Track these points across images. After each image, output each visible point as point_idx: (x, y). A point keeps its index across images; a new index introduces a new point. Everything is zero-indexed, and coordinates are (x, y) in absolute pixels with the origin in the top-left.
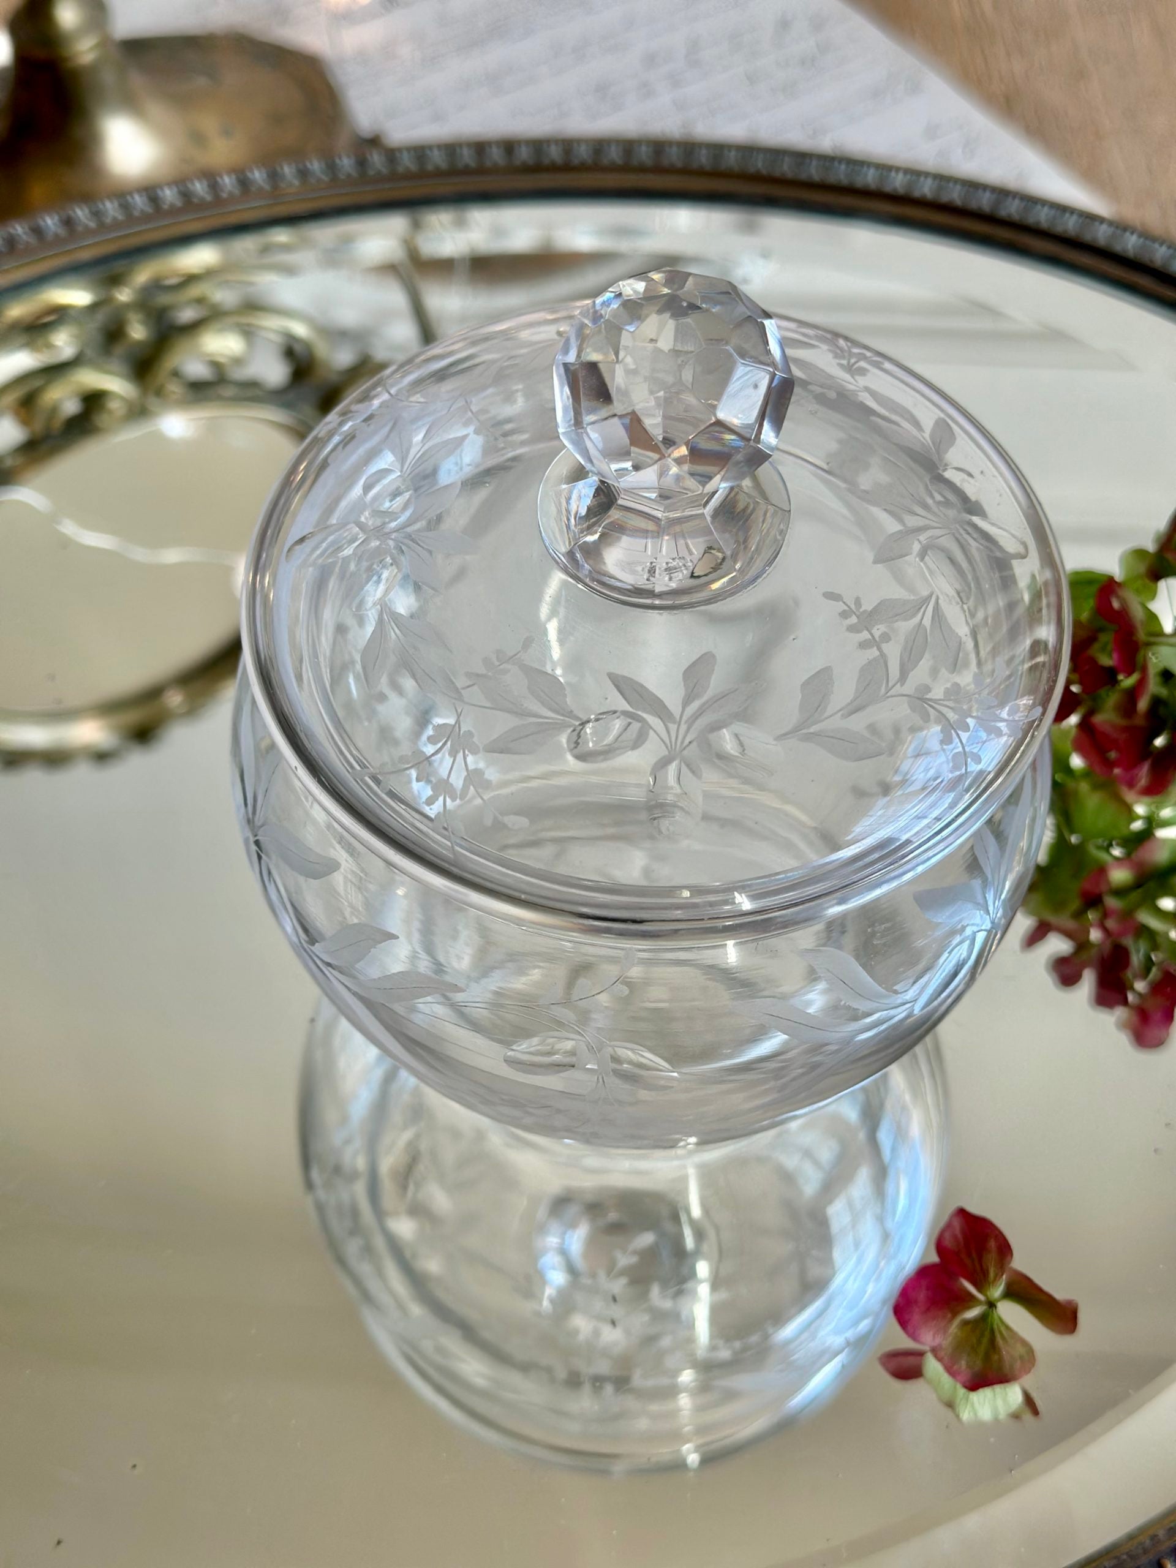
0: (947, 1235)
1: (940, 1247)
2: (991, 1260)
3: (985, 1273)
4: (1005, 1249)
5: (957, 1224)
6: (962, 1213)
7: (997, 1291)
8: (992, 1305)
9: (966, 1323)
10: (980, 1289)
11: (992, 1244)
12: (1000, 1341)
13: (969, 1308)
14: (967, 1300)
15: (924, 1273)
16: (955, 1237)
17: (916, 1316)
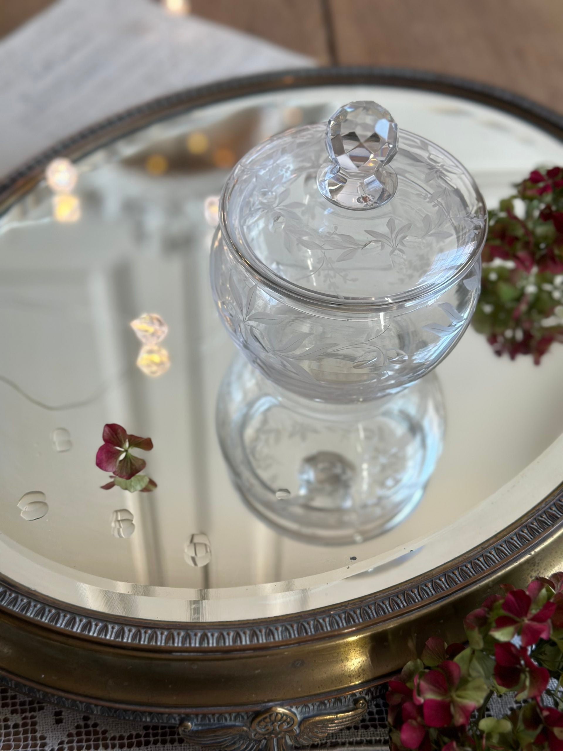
0: (105, 435)
1: (105, 440)
2: (121, 435)
3: (121, 441)
4: (124, 431)
5: (107, 429)
6: (108, 426)
7: (127, 445)
8: (126, 451)
9: (121, 461)
10: (121, 447)
11: (119, 431)
12: (133, 462)
13: (120, 455)
14: (119, 453)
15: (101, 449)
16: (108, 434)
17: (104, 464)
